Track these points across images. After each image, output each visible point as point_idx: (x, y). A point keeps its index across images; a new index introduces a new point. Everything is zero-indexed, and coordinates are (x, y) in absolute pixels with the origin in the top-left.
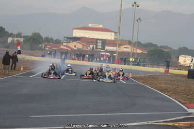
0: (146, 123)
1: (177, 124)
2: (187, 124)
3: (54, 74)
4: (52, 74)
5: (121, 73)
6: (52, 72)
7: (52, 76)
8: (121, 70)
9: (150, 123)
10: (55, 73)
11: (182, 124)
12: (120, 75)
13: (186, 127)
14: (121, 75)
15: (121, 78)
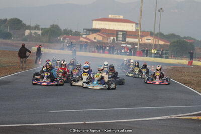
5: (158, 74)
6: (46, 75)
7: (45, 81)
9: (173, 117)
12: (155, 78)
14: (158, 77)
15: (157, 81)
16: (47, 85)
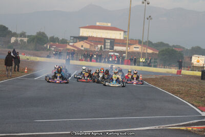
0: (157, 127)
1: (190, 129)
2: (201, 128)
3: (60, 77)
4: (58, 78)
5: (135, 76)
6: (58, 75)
7: (58, 80)
8: (135, 72)
9: (162, 127)
10: (62, 77)
11: (195, 128)
12: (133, 79)
13: (199, 131)
14: (135, 78)
15: (135, 82)
16: (60, 83)
